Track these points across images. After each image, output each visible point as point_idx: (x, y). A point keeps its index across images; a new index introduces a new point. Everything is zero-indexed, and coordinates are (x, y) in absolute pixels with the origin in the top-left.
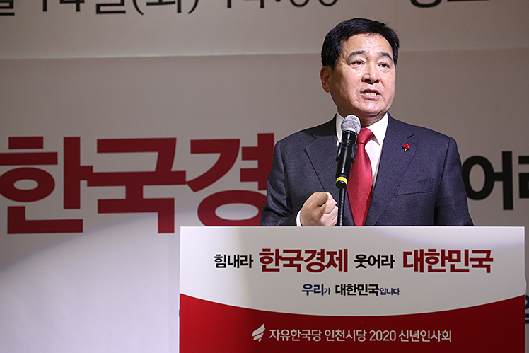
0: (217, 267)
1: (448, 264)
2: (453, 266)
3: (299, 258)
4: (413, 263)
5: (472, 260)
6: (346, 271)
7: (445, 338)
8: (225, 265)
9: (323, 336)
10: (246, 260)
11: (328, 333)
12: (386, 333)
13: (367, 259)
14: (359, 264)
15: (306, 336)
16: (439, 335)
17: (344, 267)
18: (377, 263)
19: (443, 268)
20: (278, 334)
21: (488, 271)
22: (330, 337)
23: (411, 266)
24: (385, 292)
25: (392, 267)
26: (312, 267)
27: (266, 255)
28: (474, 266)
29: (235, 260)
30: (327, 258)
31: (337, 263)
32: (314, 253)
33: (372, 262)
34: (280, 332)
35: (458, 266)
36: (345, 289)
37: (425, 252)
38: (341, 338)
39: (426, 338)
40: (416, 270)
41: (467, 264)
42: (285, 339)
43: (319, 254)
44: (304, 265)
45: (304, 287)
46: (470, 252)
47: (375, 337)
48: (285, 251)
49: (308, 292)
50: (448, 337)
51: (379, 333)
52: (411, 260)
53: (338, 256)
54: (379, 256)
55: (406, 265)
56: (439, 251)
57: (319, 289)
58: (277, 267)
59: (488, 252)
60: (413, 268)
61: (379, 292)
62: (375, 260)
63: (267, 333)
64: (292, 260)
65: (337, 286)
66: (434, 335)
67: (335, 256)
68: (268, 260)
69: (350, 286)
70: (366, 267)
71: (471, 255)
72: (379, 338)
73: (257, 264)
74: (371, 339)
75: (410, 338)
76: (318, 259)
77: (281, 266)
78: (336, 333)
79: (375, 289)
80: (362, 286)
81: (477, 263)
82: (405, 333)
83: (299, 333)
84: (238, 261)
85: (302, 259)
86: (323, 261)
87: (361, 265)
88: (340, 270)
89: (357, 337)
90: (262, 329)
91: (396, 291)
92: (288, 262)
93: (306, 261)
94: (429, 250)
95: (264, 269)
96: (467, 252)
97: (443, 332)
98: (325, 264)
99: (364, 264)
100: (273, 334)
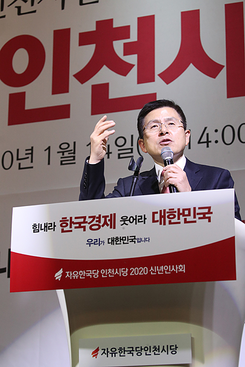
0: (34, 232)
1: (182, 218)
2: (185, 219)
3: (85, 222)
4: (159, 219)
5: (198, 214)
6: (114, 228)
7: (181, 270)
8: (39, 230)
9: (100, 274)
10: (51, 226)
11: (103, 272)
12: (141, 269)
13: (128, 219)
14: (123, 222)
15: (89, 275)
16: (177, 268)
17: (113, 226)
18: (135, 221)
19: (179, 221)
20: (71, 274)
21: (209, 221)
22: (104, 275)
23: (157, 221)
24: (140, 241)
25: (145, 223)
26: (93, 227)
27: (64, 221)
28: (199, 218)
29: (45, 227)
30: (103, 220)
31: (109, 223)
32: (94, 217)
33: (131, 221)
34: (72, 273)
35: (189, 219)
36: (114, 241)
37: (167, 211)
38: (111, 275)
39: (168, 271)
40: (161, 224)
41: (195, 217)
42: (76, 277)
43: (97, 218)
44: (87, 226)
45: (88, 241)
46: (197, 209)
47: (133, 273)
48: (76, 218)
49: (90, 244)
50: (183, 269)
51: (136, 270)
52: (157, 217)
53: (109, 218)
54: (136, 216)
55: (154, 221)
56: (176, 210)
57: (97, 242)
58: (71, 229)
59: (209, 208)
60: (159, 223)
61: (136, 241)
62: (134, 219)
63: (64, 274)
64: (80, 223)
65: (109, 239)
66: (173, 269)
67: (108, 219)
68: (65, 225)
69: (117, 238)
70: (127, 225)
71: (198, 211)
72: (136, 273)
73: (58, 228)
74: (131, 274)
75: (157, 272)
76: (97, 221)
77: (73, 228)
78: (108, 271)
79: (133, 239)
80: (125, 237)
81: (202, 216)
82: (154, 269)
83: (84, 273)
84: (47, 227)
85: (87, 222)
86: (100, 223)
87: (124, 223)
88: (111, 227)
89: (122, 273)
90: (61, 271)
91: (147, 239)
92: (78, 225)
93: (89, 223)
94: (170, 210)
95: (63, 231)
96: (195, 208)
97: (179, 266)
98: (101, 224)
99: (126, 222)
100: (68, 275)
